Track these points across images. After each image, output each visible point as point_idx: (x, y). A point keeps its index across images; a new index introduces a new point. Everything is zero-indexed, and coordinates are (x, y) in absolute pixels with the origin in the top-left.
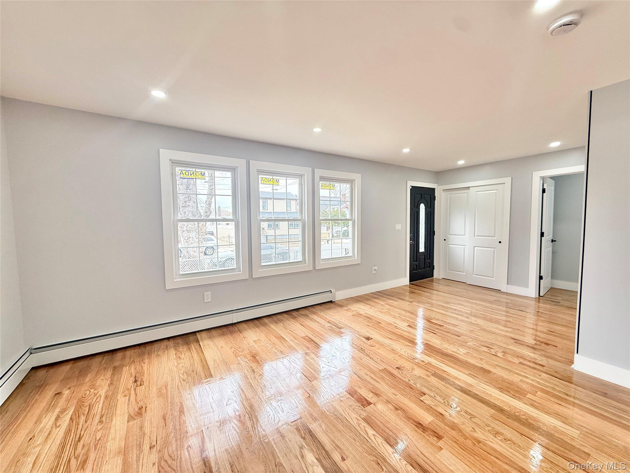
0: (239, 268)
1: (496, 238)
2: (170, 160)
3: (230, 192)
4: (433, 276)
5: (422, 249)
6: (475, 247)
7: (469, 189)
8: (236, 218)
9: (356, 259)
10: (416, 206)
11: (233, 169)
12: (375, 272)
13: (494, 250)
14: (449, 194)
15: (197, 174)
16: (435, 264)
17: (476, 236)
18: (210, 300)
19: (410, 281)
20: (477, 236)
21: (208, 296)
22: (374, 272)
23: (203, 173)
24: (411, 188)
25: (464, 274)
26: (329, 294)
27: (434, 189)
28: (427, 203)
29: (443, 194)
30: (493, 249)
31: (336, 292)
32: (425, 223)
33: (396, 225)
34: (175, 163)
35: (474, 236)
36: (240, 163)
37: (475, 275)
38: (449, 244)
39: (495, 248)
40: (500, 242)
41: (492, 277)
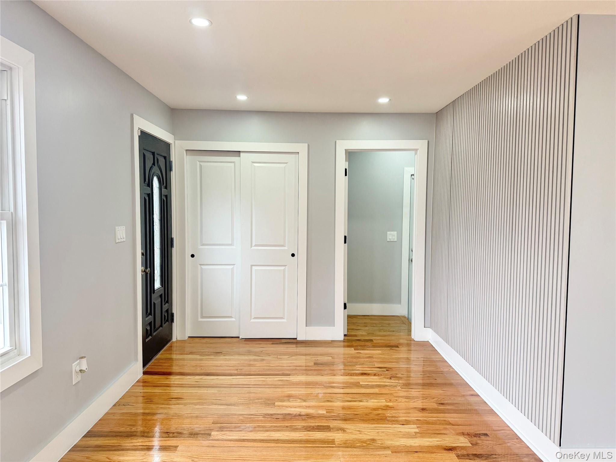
1: (286, 248)
4: (172, 339)
6: (253, 267)
7: (240, 156)
13: (284, 270)
14: (200, 162)
16: (174, 310)
17: (253, 245)
20: (256, 246)
25: (233, 319)
29: (188, 159)
30: (283, 268)
35: (251, 246)
37: (255, 318)
38: (201, 265)
39: (286, 266)
40: (293, 255)
41: (282, 318)
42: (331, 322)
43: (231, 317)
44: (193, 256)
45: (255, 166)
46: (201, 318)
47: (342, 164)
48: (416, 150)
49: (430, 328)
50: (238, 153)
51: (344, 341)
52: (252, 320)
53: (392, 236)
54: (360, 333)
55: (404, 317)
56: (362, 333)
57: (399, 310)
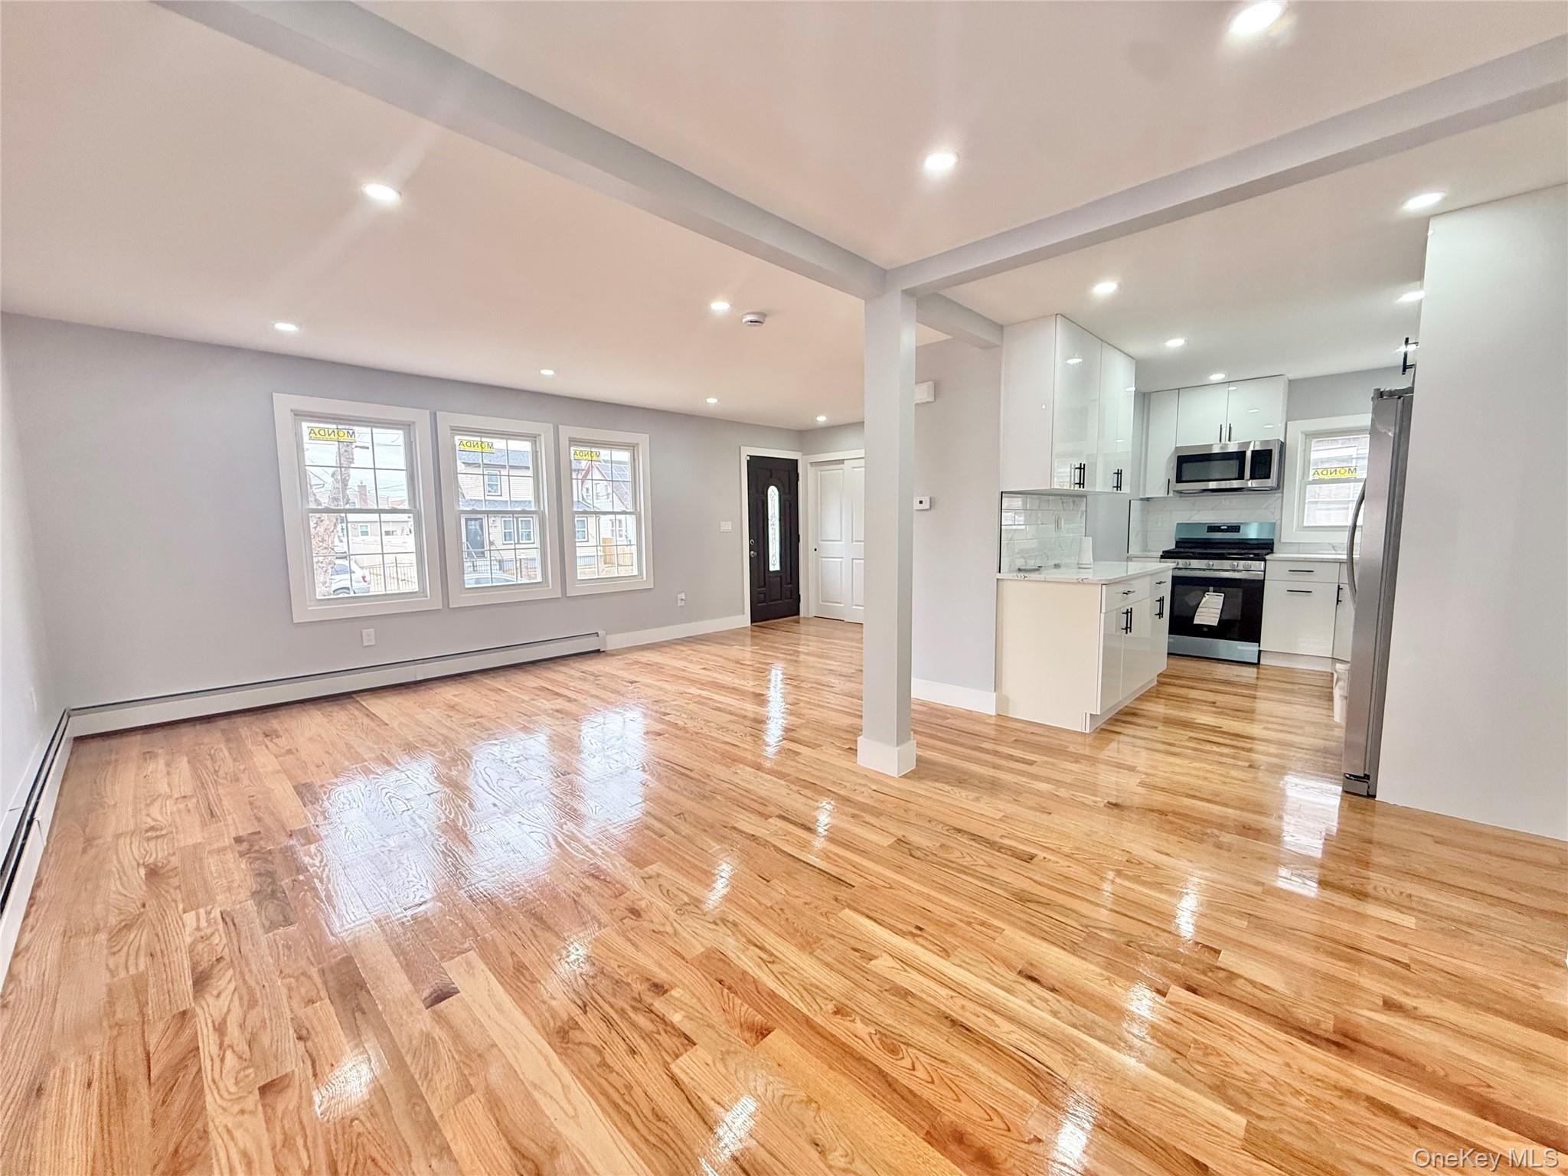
0: (424, 591)
2: (292, 411)
3: (401, 463)
4: (798, 613)
5: (774, 565)
8: (415, 507)
9: (646, 581)
10: (760, 490)
11: (407, 427)
12: (683, 603)
14: (823, 471)
15: (341, 434)
16: (801, 593)
18: (373, 643)
19: (752, 622)
21: (369, 635)
22: (680, 603)
23: (351, 432)
24: (748, 458)
26: (593, 639)
27: (797, 461)
28: (783, 485)
31: (608, 637)
32: (780, 520)
33: (722, 523)
34: (299, 415)
36: (420, 418)
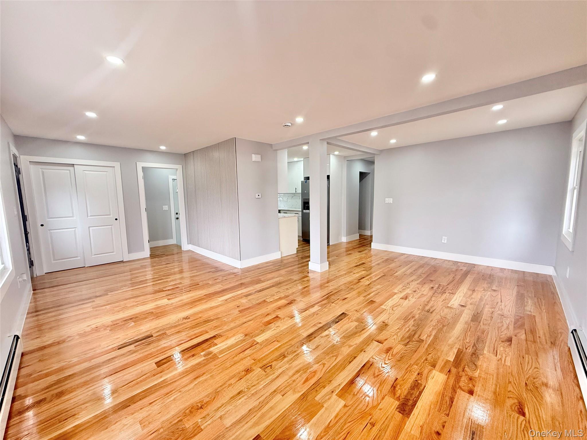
1: (111, 216)
6: (90, 228)
13: (111, 228)
14: (42, 169)
20: (90, 216)
25: (79, 258)
35: (88, 217)
37: (95, 255)
38: (49, 230)
39: (112, 225)
40: (116, 219)
41: (113, 252)
42: (143, 249)
43: (77, 257)
44: (42, 225)
45: (85, 173)
46: (54, 261)
47: (140, 174)
48: (177, 169)
49: (190, 244)
50: (72, 165)
51: (150, 257)
52: (93, 256)
53: (166, 208)
54: (157, 253)
55: (175, 244)
56: (158, 253)
57: (172, 241)
